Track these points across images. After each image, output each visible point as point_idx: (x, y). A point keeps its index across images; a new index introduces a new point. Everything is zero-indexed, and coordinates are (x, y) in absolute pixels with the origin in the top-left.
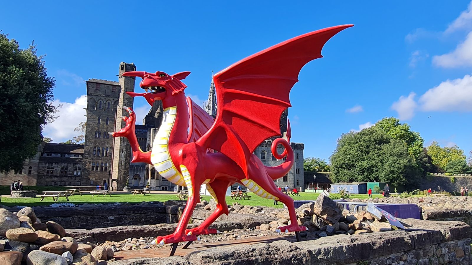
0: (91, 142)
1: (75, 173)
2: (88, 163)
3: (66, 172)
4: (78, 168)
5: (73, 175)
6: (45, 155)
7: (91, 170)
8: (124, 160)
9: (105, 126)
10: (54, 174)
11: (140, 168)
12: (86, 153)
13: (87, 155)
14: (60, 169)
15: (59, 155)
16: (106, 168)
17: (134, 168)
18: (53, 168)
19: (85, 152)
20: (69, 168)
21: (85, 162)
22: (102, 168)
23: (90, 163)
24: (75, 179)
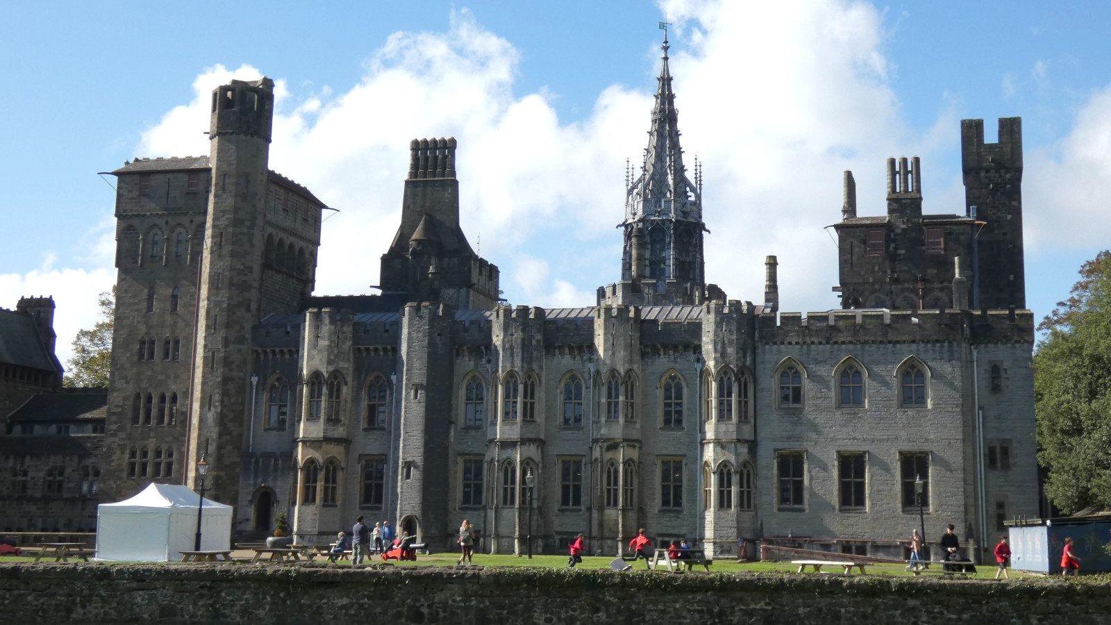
0: (125, 378)
1: (85, 488)
2: (118, 452)
3: (60, 486)
4: (91, 472)
5: (77, 495)
6: (17, 429)
7: (124, 474)
8: (215, 436)
9: (169, 319)
10: (29, 492)
11: (276, 464)
12: (114, 418)
13: (116, 423)
14: (42, 474)
15: (53, 429)
16: (169, 465)
17: (257, 462)
18: (25, 474)
19: (110, 413)
20: (68, 471)
21: (110, 448)
22: (158, 465)
23: (123, 453)
24: (84, 509)
